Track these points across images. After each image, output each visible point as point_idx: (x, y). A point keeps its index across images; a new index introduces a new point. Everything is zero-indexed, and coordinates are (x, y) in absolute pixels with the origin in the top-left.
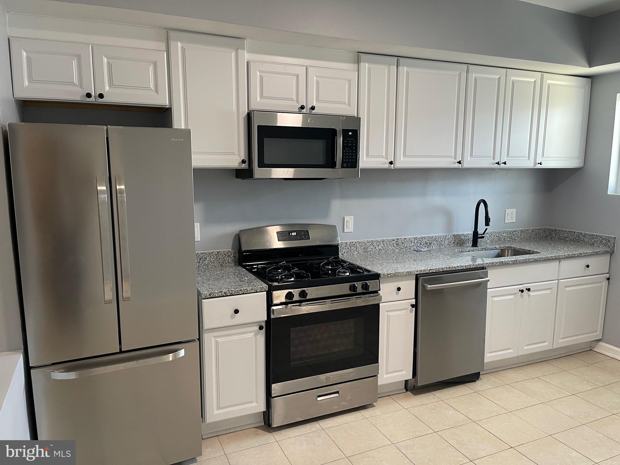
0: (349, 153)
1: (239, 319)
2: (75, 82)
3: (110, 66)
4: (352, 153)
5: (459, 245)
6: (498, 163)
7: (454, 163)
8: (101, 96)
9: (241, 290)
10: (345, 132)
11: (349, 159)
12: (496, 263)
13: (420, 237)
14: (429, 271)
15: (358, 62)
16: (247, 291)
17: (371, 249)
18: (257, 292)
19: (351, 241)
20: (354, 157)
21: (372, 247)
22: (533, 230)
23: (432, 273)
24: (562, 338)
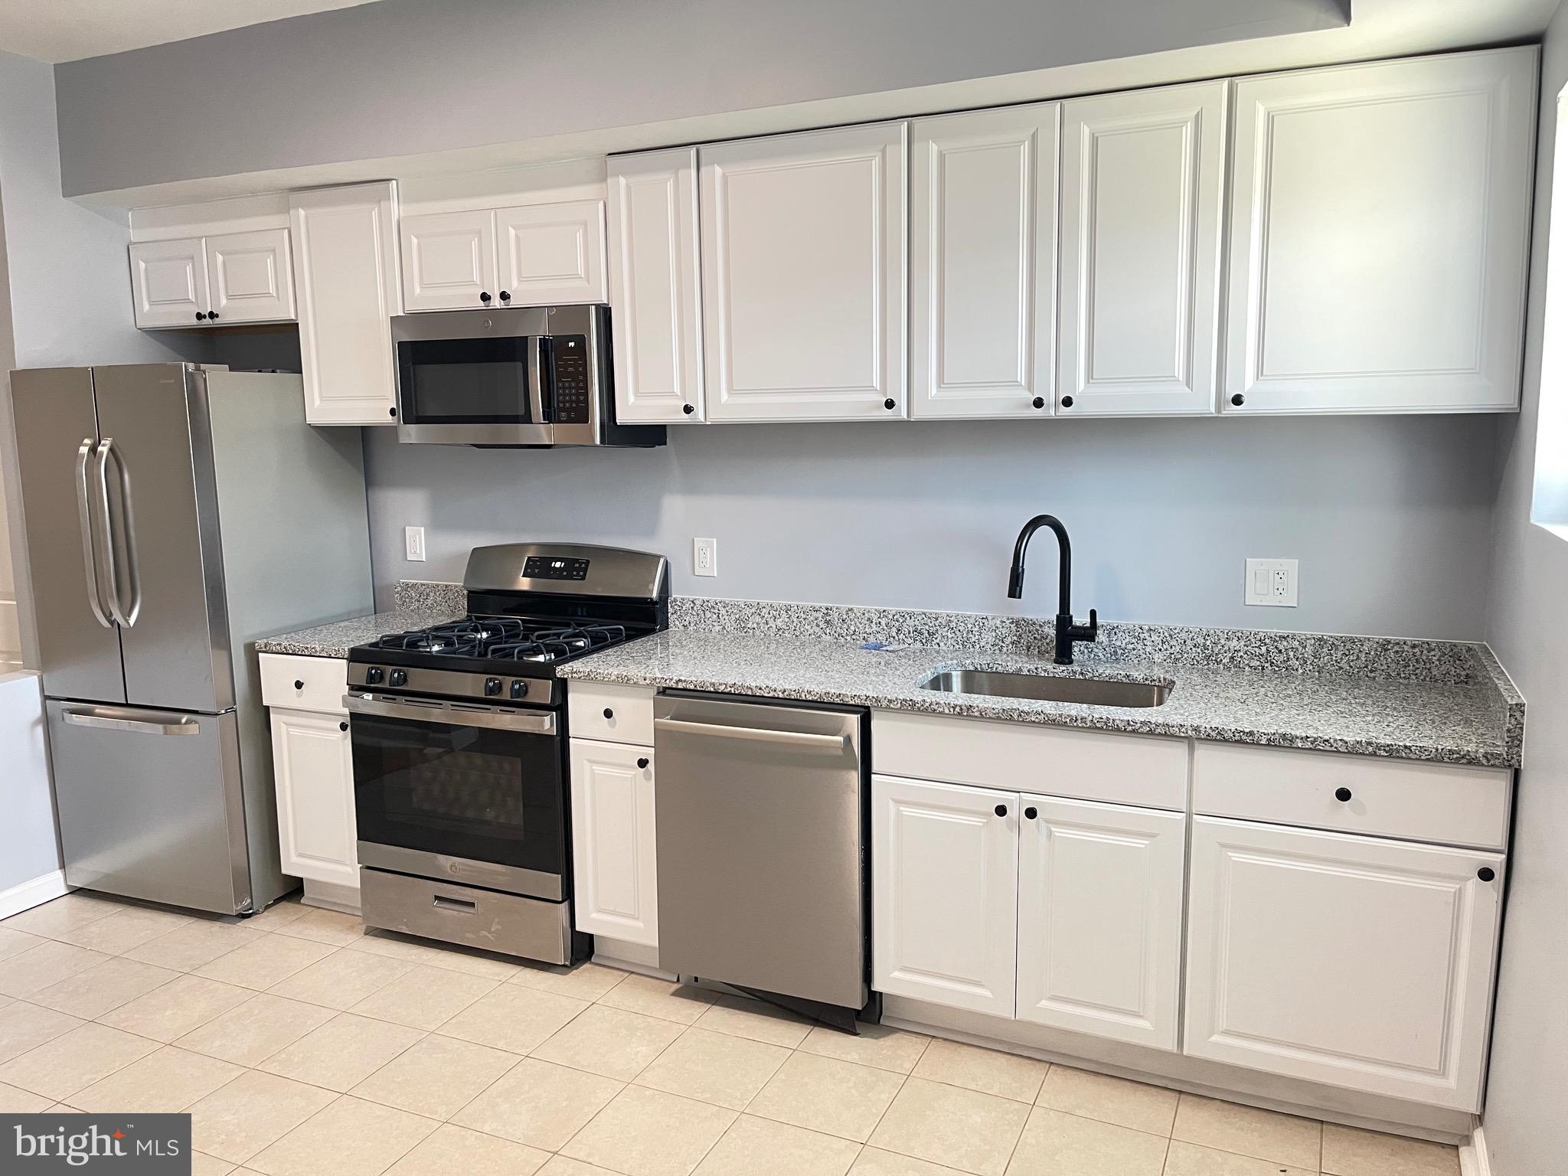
0: (570, 388)
1: (303, 699)
2: (188, 296)
3: (225, 265)
4: (577, 388)
7: (877, 407)
8: (213, 315)
9: (308, 648)
11: (571, 401)
16: (316, 651)
17: (755, 626)
18: (331, 657)
20: (582, 398)
21: (758, 619)
24: (1226, 1033)
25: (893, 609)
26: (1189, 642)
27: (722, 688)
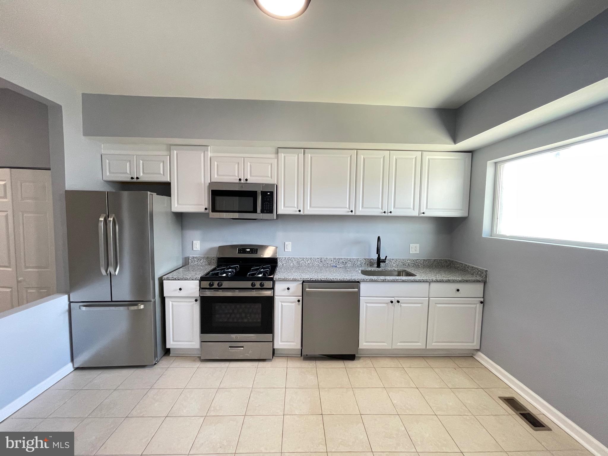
1: (182, 293)
2: (128, 172)
3: (143, 164)
5: (369, 265)
6: (385, 212)
7: (348, 212)
8: (137, 178)
11: (268, 208)
13: (338, 258)
14: (310, 279)
15: (277, 153)
16: (188, 279)
17: (302, 263)
18: (193, 280)
19: (289, 257)
20: (271, 207)
21: (303, 261)
22: (435, 260)
23: (312, 281)
24: (435, 342)
25: (337, 257)
26: (400, 262)
27: (323, 280)
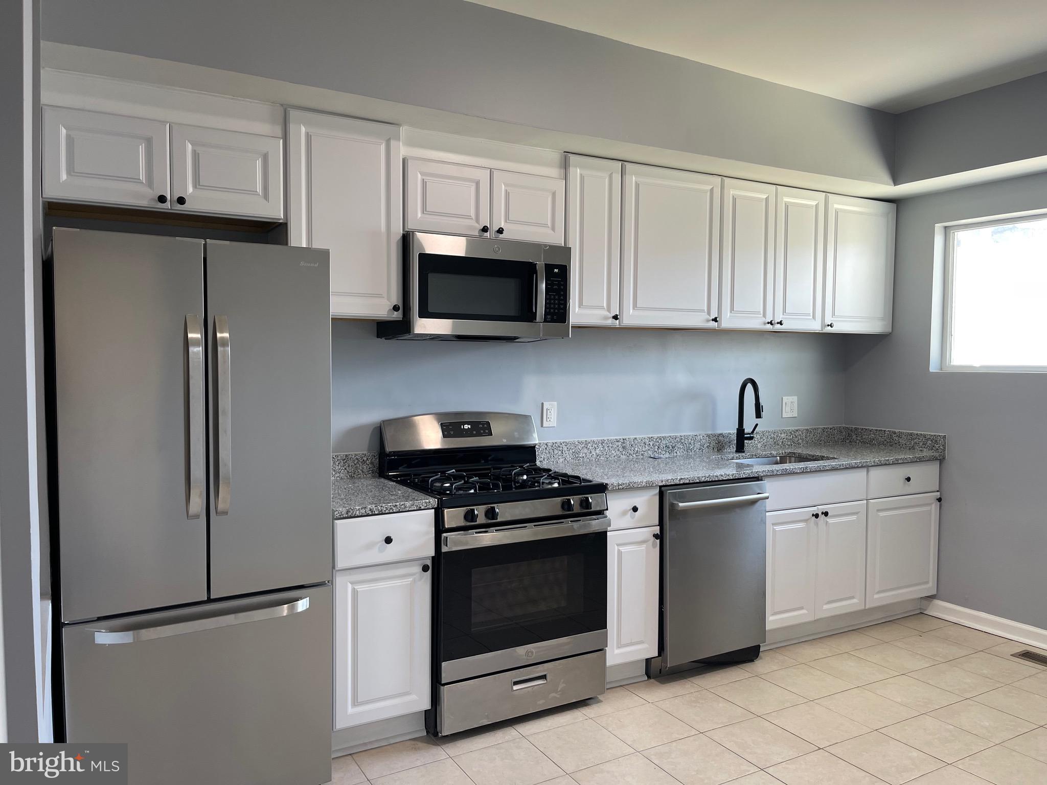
0: (555, 299)
2: (141, 179)
3: (196, 155)
4: (559, 300)
5: (716, 450)
6: (771, 323)
7: (708, 321)
8: (181, 201)
9: (396, 506)
10: (549, 268)
11: (554, 309)
12: (777, 471)
13: (658, 437)
15: (565, 165)
16: (405, 507)
19: (554, 441)
20: (562, 306)
22: (823, 429)
23: (684, 484)
25: (655, 436)
